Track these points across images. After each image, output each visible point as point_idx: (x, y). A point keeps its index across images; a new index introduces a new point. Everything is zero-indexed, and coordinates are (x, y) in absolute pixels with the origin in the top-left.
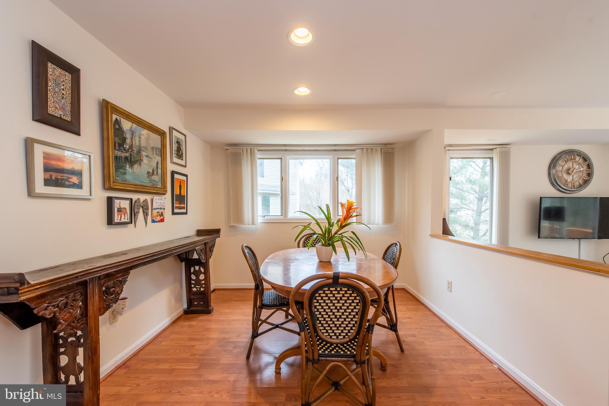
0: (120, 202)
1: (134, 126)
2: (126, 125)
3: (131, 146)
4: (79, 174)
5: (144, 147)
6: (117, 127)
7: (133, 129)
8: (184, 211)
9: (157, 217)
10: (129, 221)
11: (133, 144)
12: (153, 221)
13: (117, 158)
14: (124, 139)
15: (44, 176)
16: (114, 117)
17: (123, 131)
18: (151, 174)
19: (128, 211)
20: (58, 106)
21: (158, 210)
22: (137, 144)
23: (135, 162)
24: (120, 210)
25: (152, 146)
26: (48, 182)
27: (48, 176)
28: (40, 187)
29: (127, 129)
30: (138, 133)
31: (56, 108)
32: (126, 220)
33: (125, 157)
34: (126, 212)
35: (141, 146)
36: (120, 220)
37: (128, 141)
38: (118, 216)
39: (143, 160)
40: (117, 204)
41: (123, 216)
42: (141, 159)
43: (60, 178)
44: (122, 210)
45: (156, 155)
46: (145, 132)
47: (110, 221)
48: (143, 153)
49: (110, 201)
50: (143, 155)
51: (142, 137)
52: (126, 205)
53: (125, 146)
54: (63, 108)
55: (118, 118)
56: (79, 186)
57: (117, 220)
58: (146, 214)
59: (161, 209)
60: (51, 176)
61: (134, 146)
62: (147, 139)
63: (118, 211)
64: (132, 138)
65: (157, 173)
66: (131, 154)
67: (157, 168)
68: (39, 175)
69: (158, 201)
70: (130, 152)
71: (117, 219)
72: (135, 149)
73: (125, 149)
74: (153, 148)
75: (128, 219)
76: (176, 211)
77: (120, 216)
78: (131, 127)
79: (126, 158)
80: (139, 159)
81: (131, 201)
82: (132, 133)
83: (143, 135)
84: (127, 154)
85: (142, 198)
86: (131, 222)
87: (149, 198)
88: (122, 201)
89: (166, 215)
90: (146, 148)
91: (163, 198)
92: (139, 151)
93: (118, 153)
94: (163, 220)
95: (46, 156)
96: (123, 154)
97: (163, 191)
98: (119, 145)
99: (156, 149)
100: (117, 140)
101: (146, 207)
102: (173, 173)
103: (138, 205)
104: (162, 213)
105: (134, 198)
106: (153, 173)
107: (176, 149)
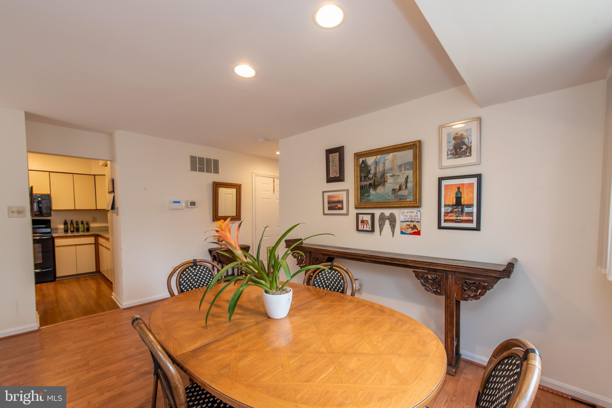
0: (363, 216)
1: (378, 157)
2: (370, 160)
3: (375, 174)
4: (342, 202)
5: (388, 170)
6: (363, 166)
7: (377, 160)
8: (474, 225)
9: (407, 230)
10: (370, 229)
11: (377, 171)
12: (402, 233)
13: (363, 187)
14: (369, 172)
15: (328, 206)
16: (361, 160)
17: (368, 166)
18: (397, 190)
19: (370, 222)
20: (334, 172)
21: (409, 223)
22: (381, 169)
23: (379, 185)
24: (363, 222)
25: (399, 164)
26: (330, 208)
28: (327, 211)
29: (371, 164)
30: (382, 161)
31: (333, 173)
32: (368, 229)
33: (369, 184)
34: (368, 223)
35: (385, 170)
36: (363, 228)
37: (372, 172)
38: (361, 226)
39: (387, 181)
40: (360, 217)
41: (365, 226)
42: (385, 180)
43: (333, 205)
44: (365, 221)
45: (405, 170)
46: (390, 156)
47: (357, 229)
48: (387, 174)
49: (358, 214)
50: (387, 177)
51: (387, 162)
52: (368, 218)
53: (369, 176)
54: (336, 172)
55: (364, 159)
56: (341, 208)
57: (361, 228)
58: (393, 227)
59: (412, 221)
60: (330, 205)
61: (377, 173)
62: (393, 161)
63: (361, 222)
64: (376, 168)
65: (406, 187)
66: (374, 180)
67: (406, 182)
68: (326, 205)
69: (406, 214)
70: (374, 179)
72: (379, 175)
73: (369, 178)
74: (400, 166)
75: (369, 228)
76: (443, 224)
77: (362, 226)
78: (376, 160)
80: (382, 181)
81: (373, 215)
82: (376, 163)
83: (388, 159)
84: (371, 182)
85: (387, 212)
86: (373, 230)
87: (396, 212)
88: (364, 216)
89: (423, 228)
90: (391, 169)
91: (415, 210)
92: (383, 175)
93: (364, 183)
94: (418, 233)
95: (329, 197)
96: (368, 183)
97: (417, 204)
98: (365, 177)
99: (405, 164)
100: (363, 175)
101: (392, 220)
102: (440, 180)
103: (383, 218)
104: (415, 226)
105: (377, 213)
106: (400, 189)
107: (452, 148)
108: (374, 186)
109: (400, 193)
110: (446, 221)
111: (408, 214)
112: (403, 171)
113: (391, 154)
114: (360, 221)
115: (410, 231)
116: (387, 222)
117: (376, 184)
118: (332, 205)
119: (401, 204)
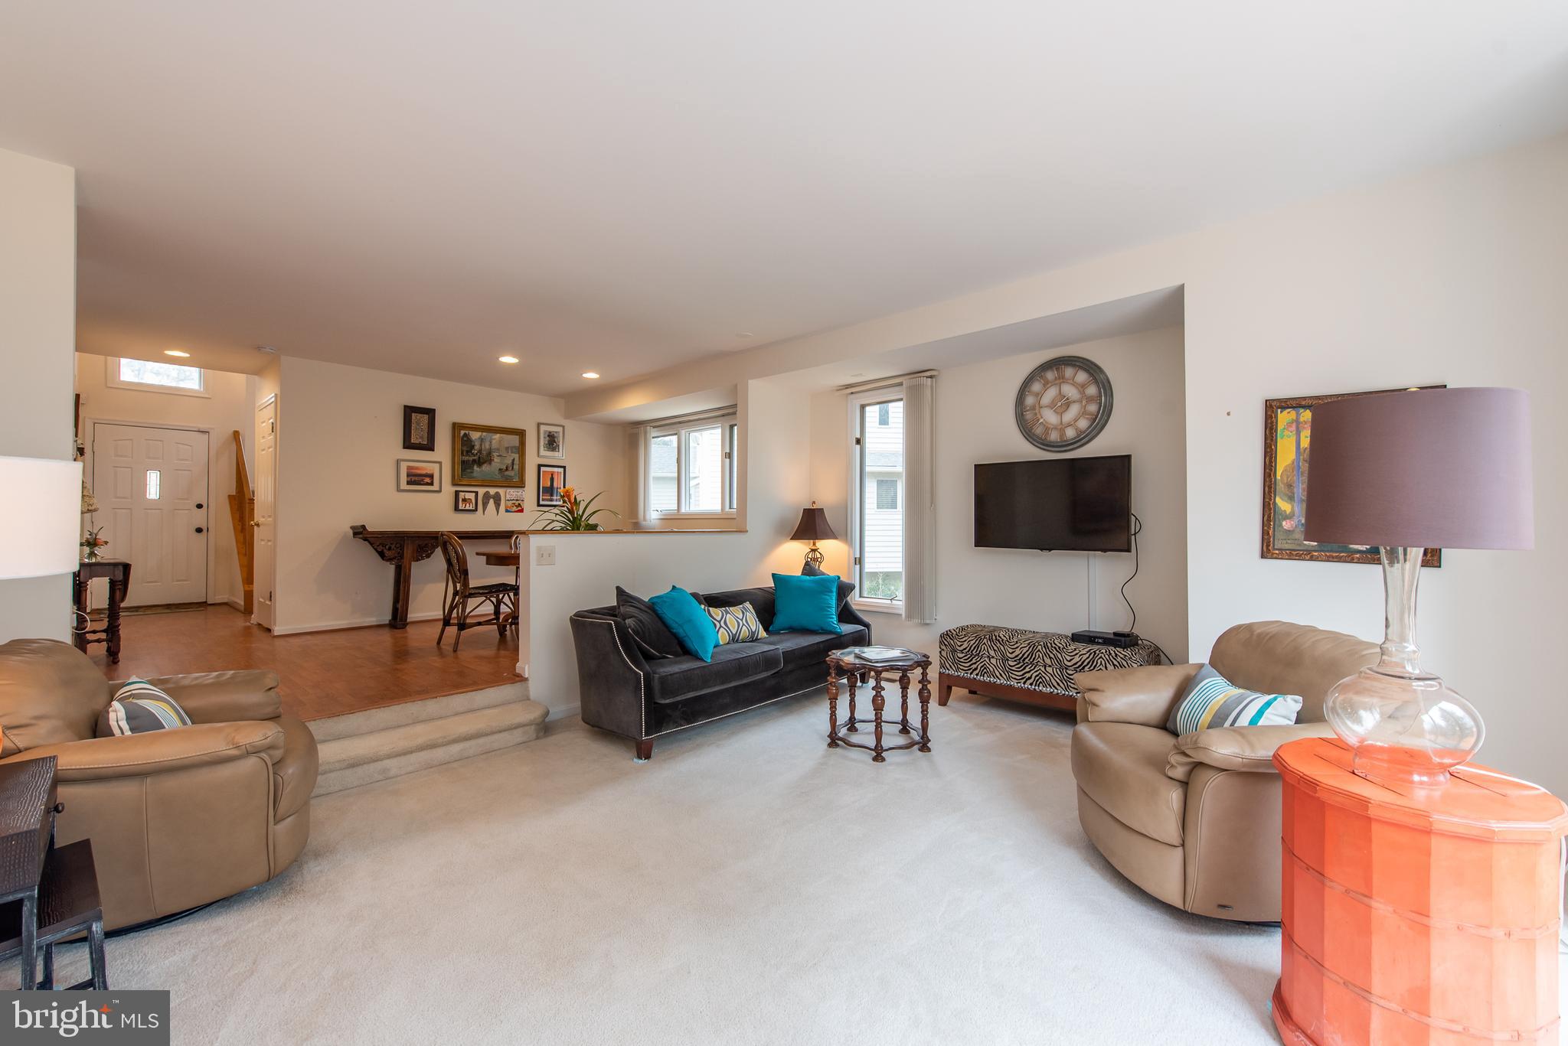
1: (484, 434)
2: (475, 436)
3: (480, 451)
4: (431, 476)
5: (495, 449)
6: (465, 439)
7: (483, 437)
8: (559, 503)
9: (512, 508)
10: (474, 508)
11: (482, 448)
12: (507, 511)
13: (463, 462)
14: (473, 447)
15: (406, 479)
16: (462, 432)
17: (473, 441)
18: (503, 470)
19: (474, 501)
20: (417, 438)
21: (513, 502)
22: (487, 447)
23: (484, 463)
24: (464, 500)
25: (506, 445)
26: (409, 483)
27: (409, 479)
28: (404, 485)
29: (475, 439)
30: (488, 439)
32: (471, 508)
34: (469, 502)
35: (492, 448)
36: (464, 508)
37: (477, 447)
39: (493, 459)
40: (462, 495)
41: (468, 505)
43: (417, 479)
44: (467, 500)
45: (512, 453)
46: (497, 436)
47: (456, 509)
48: (493, 453)
49: (457, 493)
50: (493, 456)
51: (494, 441)
52: (472, 496)
53: (472, 451)
54: (422, 438)
55: (467, 432)
56: (432, 484)
58: (497, 505)
59: (517, 500)
61: (482, 450)
62: (499, 442)
64: (481, 445)
65: (511, 469)
66: (479, 457)
67: (513, 464)
68: (404, 478)
69: (512, 493)
70: (479, 455)
71: (461, 506)
72: (484, 453)
73: (473, 454)
74: (507, 448)
76: (541, 503)
77: (464, 505)
78: (481, 436)
79: (474, 461)
80: (488, 459)
81: (477, 493)
82: (482, 440)
83: (495, 439)
84: (475, 458)
85: (492, 491)
86: (476, 510)
87: (501, 491)
88: (466, 493)
89: (526, 506)
90: (498, 449)
91: (520, 490)
92: (489, 453)
93: (466, 458)
94: (522, 511)
95: (409, 468)
96: (471, 459)
97: (521, 485)
98: (467, 452)
99: (512, 447)
100: (465, 448)
101: (497, 499)
102: (540, 466)
103: (487, 496)
104: (519, 504)
105: (481, 491)
106: (507, 469)
107: (547, 442)
108: (480, 463)
109: (507, 473)
110: (543, 500)
111: (514, 494)
112: (510, 454)
113: (498, 435)
114: (461, 500)
115: (515, 509)
116: (492, 501)
117: (481, 460)
118: (413, 479)
119: (509, 484)
